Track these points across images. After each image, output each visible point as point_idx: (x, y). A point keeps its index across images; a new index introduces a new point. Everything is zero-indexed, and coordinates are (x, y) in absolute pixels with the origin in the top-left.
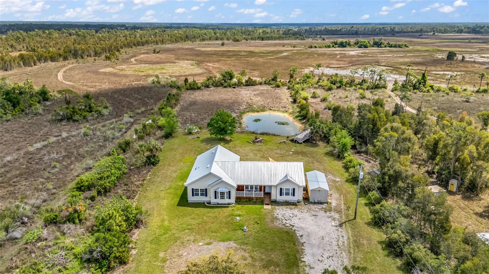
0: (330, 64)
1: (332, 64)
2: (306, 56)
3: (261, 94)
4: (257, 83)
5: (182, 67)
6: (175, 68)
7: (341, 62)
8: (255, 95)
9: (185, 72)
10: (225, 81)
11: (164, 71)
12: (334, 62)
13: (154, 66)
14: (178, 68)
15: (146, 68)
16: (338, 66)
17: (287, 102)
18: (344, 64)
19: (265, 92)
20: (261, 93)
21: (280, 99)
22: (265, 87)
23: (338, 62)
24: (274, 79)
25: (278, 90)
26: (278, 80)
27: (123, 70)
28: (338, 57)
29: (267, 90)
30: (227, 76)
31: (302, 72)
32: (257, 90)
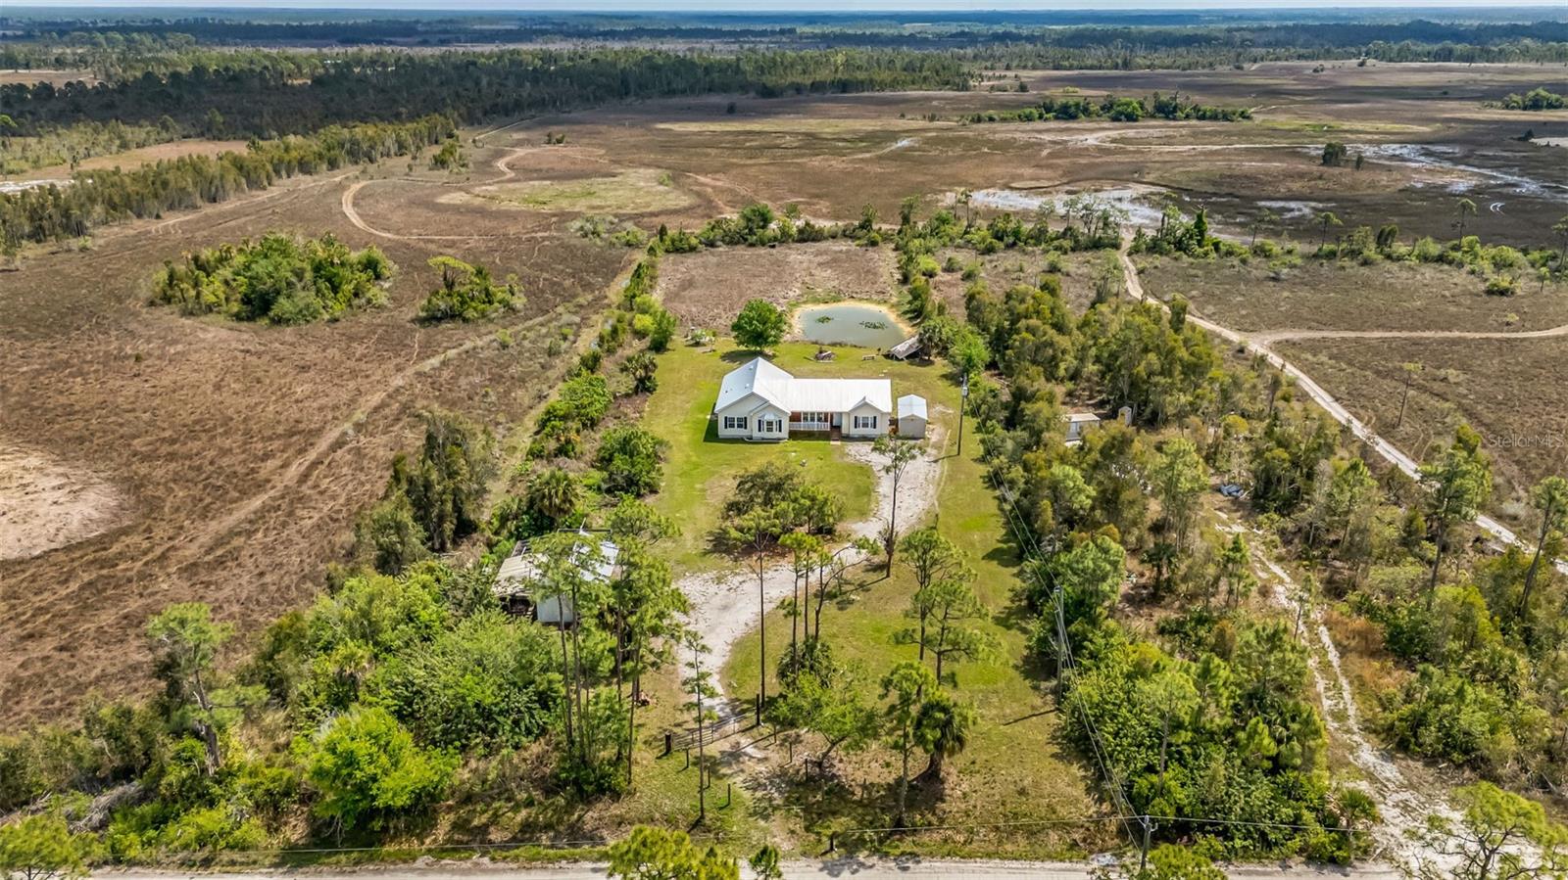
0: (1014, 178)
1: (1021, 177)
2: (958, 151)
3: (834, 262)
4: (826, 234)
5: (639, 189)
6: (621, 192)
7: (1045, 172)
8: (820, 264)
9: (648, 205)
10: (751, 230)
11: (596, 202)
12: (1028, 171)
13: (567, 187)
14: (628, 194)
15: (548, 193)
16: (1034, 184)
17: (890, 281)
18: (1049, 179)
19: (844, 256)
20: (835, 260)
21: (875, 274)
22: (843, 246)
23: (1039, 172)
24: (866, 225)
25: (872, 253)
26: (875, 227)
27: (492, 198)
28: (1045, 153)
29: (848, 251)
30: (757, 219)
31: (938, 201)
32: (826, 252)
